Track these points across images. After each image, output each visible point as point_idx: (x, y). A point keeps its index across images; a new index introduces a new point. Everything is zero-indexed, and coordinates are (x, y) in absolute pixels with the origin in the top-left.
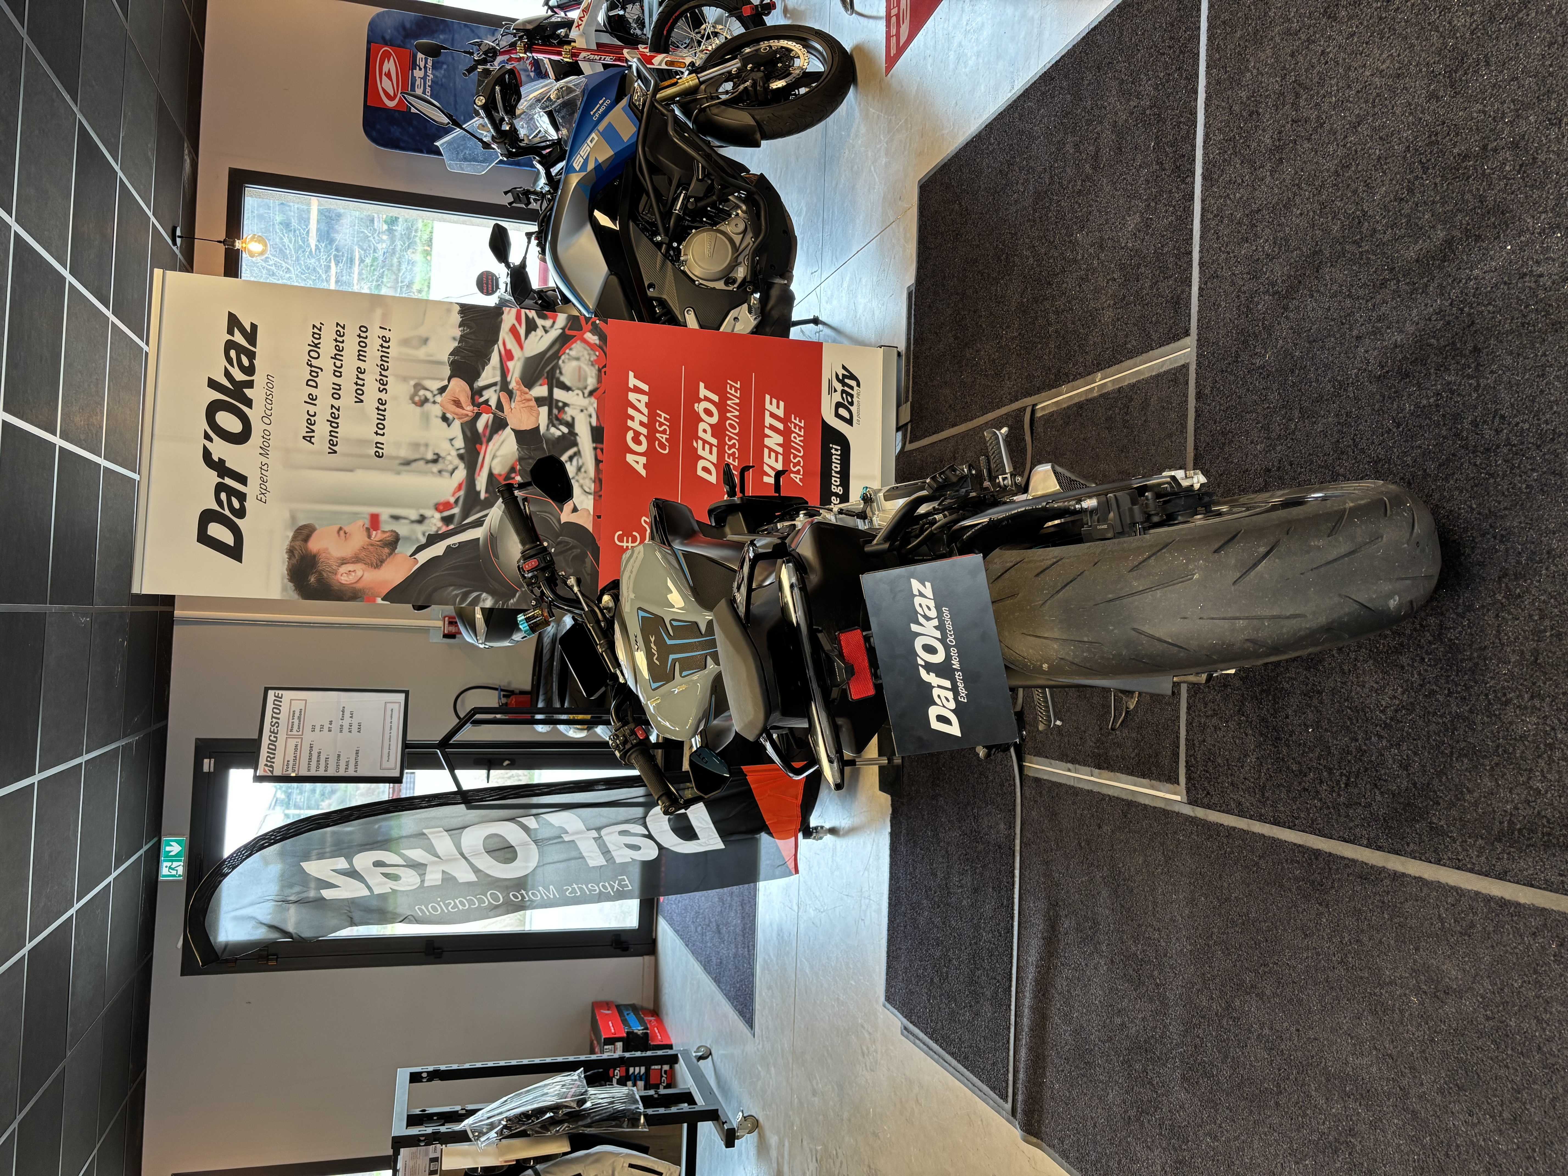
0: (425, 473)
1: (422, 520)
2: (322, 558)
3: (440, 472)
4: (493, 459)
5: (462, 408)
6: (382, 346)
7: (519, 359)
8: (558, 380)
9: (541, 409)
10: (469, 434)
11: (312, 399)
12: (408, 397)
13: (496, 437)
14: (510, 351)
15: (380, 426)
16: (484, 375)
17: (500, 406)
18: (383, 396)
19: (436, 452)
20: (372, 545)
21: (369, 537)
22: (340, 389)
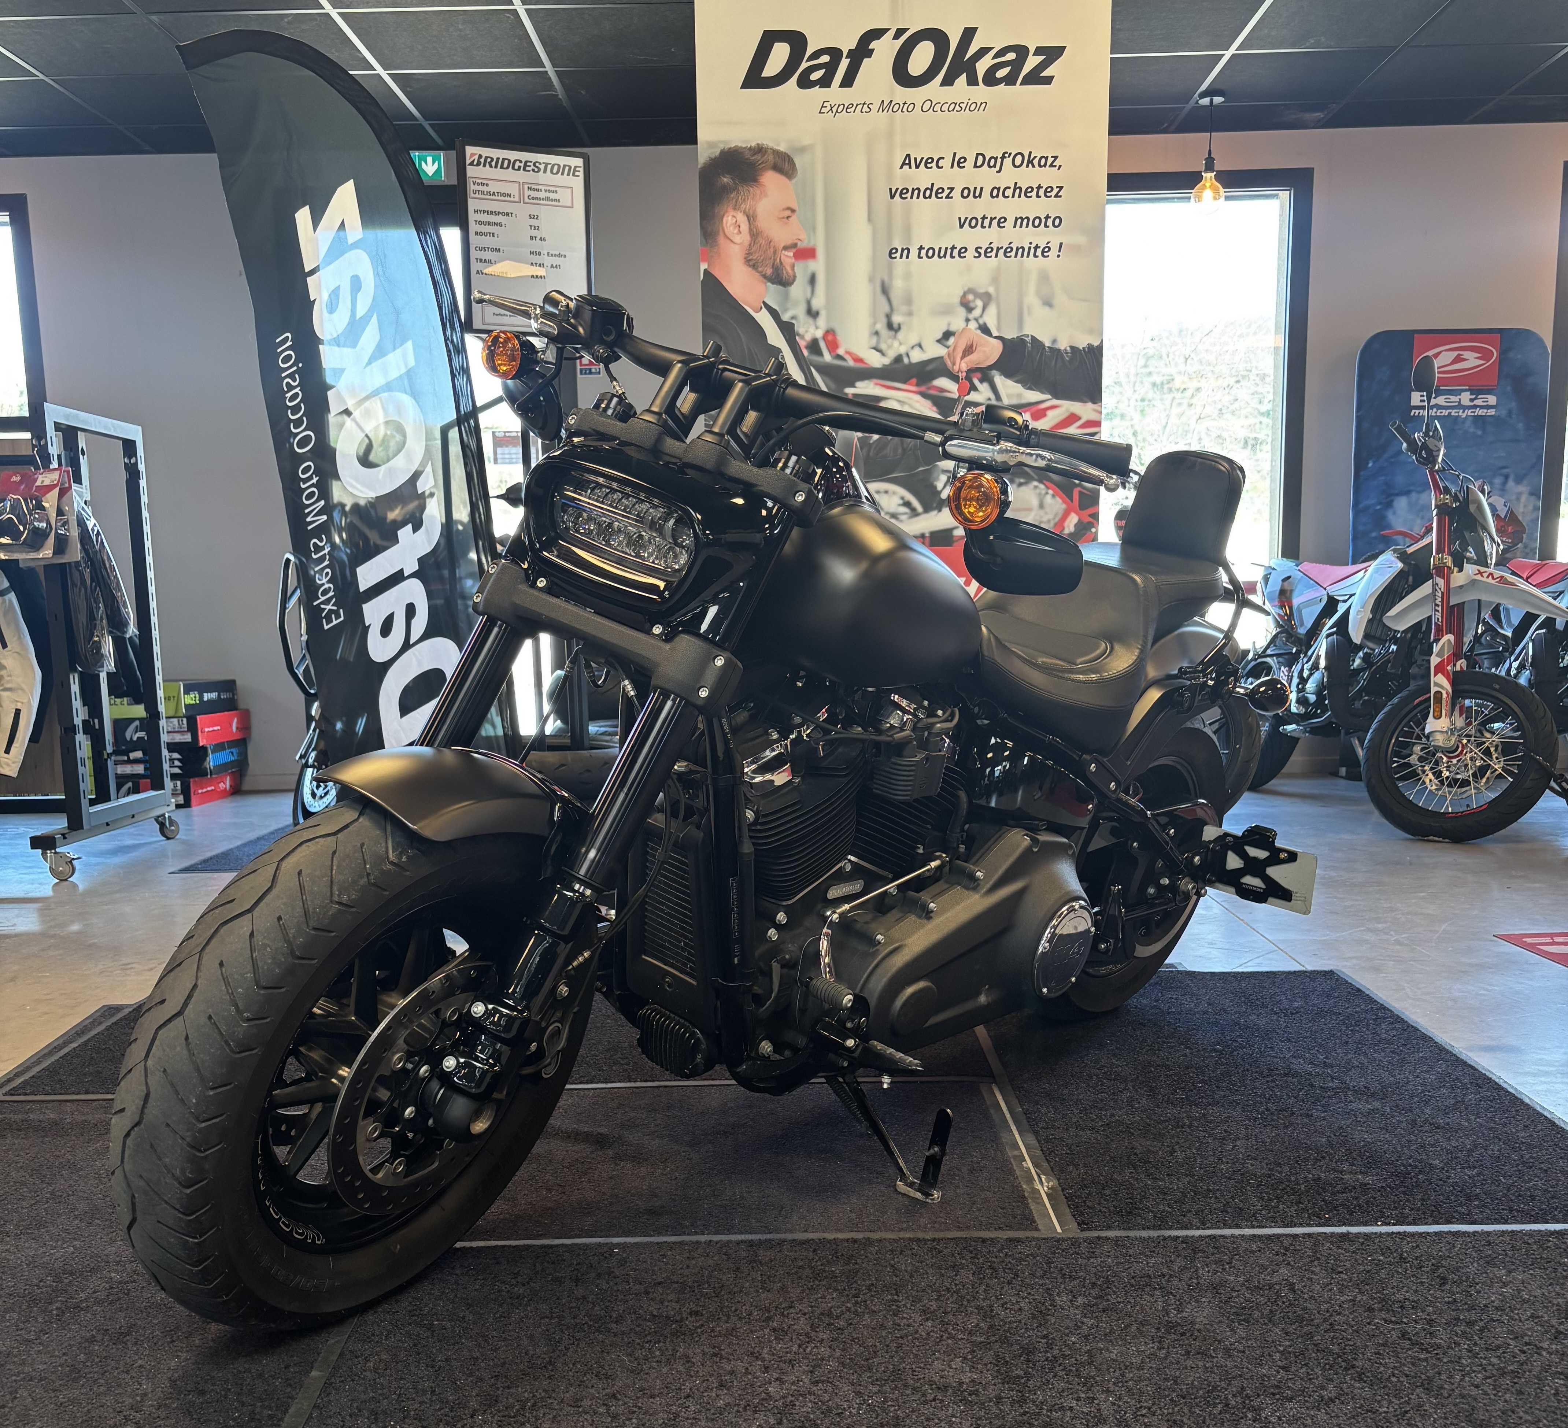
0: (874, 314)
1: (812, 314)
2: (754, 190)
3: (877, 333)
4: (899, 401)
5: (964, 356)
6: (1037, 247)
10: (930, 367)
11: (960, 162)
12: (971, 286)
13: (928, 403)
14: (1045, 415)
15: (931, 253)
16: (1010, 383)
18: (971, 253)
19: (902, 327)
20: (775, 252)
21: (786, 248)
22: (975, 197)
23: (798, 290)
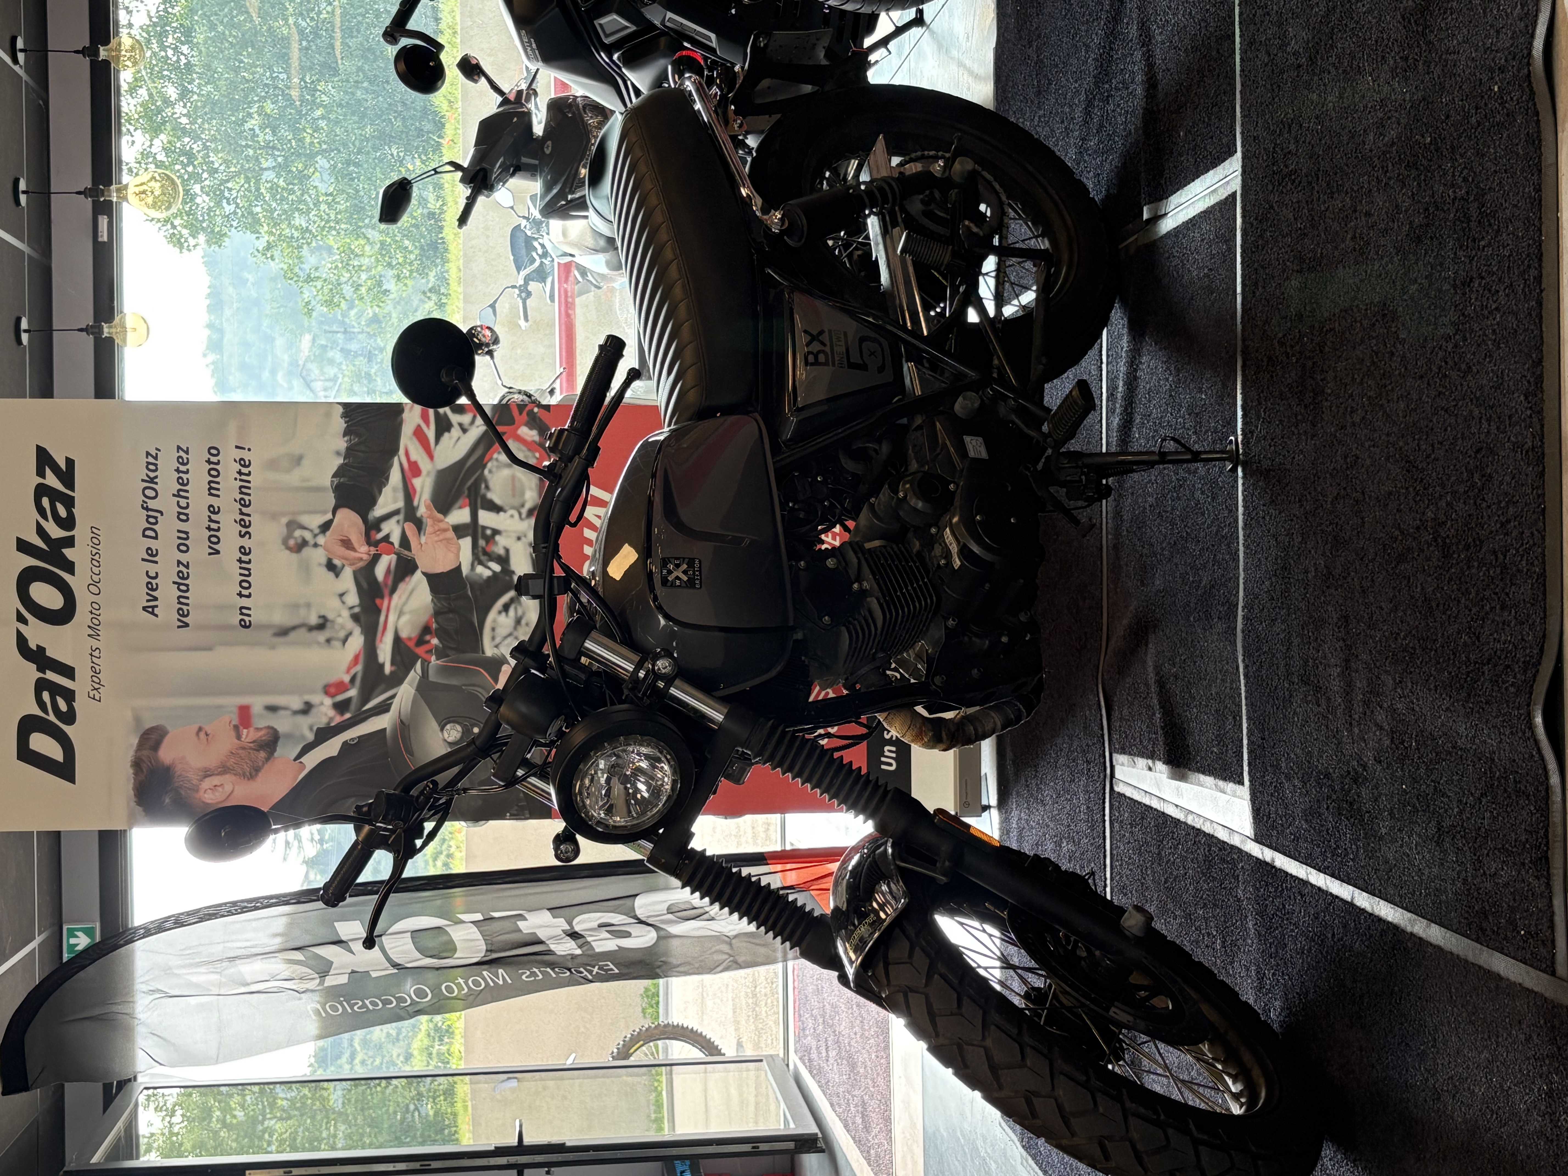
0: (308, 644)
1: (307, 708)
2: (178, 770)
3: (328, 641)
4: (399, 617)
5: (353, 549)
6: (240, 473)
7: (428, 473)
8: (484, 497)
9: (461, 541)
10: (365, 585)
11: (152, 555)
12: (280, 541)
13: (402, 586)
14: (415, 463)
15: (245, 584)
16: (381, 500)
17: (405, 542)
18: (246, 542)
19: (322, 614)
20: (244, 748)
21: (239, 737)
22: (187, 539)
23: (282, 724)
